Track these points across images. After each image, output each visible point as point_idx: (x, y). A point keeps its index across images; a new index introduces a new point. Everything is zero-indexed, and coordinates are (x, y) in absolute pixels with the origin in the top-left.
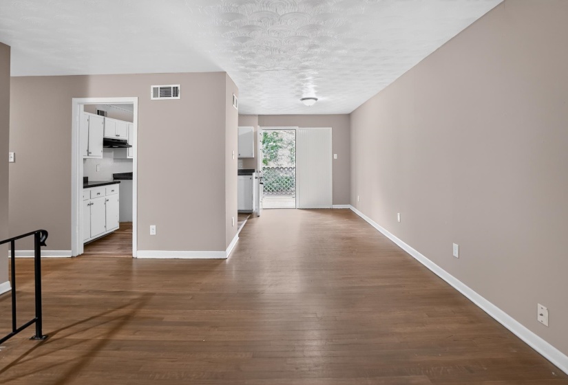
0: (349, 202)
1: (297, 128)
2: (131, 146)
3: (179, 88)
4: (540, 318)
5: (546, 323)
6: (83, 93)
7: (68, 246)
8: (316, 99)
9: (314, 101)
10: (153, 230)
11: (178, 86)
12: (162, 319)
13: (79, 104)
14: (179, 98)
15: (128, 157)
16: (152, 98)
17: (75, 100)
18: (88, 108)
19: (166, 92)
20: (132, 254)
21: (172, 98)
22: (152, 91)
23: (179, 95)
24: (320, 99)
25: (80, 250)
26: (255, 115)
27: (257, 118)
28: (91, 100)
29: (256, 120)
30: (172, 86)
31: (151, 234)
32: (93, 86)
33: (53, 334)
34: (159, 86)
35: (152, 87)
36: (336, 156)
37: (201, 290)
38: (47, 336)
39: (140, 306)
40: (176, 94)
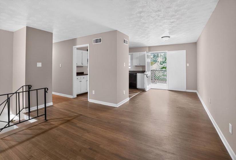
1: (167, 51)
6: (75, 45)
7: (72, 95)
8: (169, 37)
9: (169, 38)
10: (94, 92)
11: (101, 38)
12: (76, 124)
13: (75, 48)
14: (101, 43)
16: (93, 44)
17: (74, 47)
18: (78, 49)
19: (97, 41)
20: (88, 100)
21: (99, 43)
22: (93, 41)
24: (171, 36)
25: (76, 96)
26: (146, 47)
27: (148, 48)
28: (78, 46)
29: (148, 49)
30: (99, 38)
31: (93, 94)
32: (78, 41)
34: (95, 39)
35: (93, 39)
36: (188, 65)
37: (97, 117)
38: (47, 120)
39: (74, 118)
40: (100, 41)
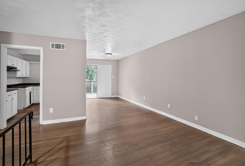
0: (118, 95)
1: (98, 65)
2: (19, 71)
3: (65, 45)
4: (196, 119)
5: (197, 120)
8: (111, 54)
10: (51, 110)
15: (17, 76)
19: (58, 46)
22: (51, 45)
23: (65, 48)
24: (113, 54)
30: (61, 44)
31: (50, 112)
33: (37, 160)
34: (55, 43)
35: (51, 43)
36: (113, 77)
38: (35, 162)
40: (63, 48)
